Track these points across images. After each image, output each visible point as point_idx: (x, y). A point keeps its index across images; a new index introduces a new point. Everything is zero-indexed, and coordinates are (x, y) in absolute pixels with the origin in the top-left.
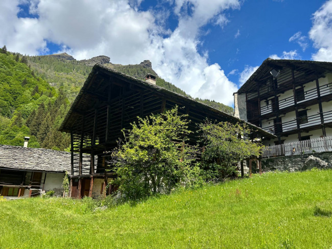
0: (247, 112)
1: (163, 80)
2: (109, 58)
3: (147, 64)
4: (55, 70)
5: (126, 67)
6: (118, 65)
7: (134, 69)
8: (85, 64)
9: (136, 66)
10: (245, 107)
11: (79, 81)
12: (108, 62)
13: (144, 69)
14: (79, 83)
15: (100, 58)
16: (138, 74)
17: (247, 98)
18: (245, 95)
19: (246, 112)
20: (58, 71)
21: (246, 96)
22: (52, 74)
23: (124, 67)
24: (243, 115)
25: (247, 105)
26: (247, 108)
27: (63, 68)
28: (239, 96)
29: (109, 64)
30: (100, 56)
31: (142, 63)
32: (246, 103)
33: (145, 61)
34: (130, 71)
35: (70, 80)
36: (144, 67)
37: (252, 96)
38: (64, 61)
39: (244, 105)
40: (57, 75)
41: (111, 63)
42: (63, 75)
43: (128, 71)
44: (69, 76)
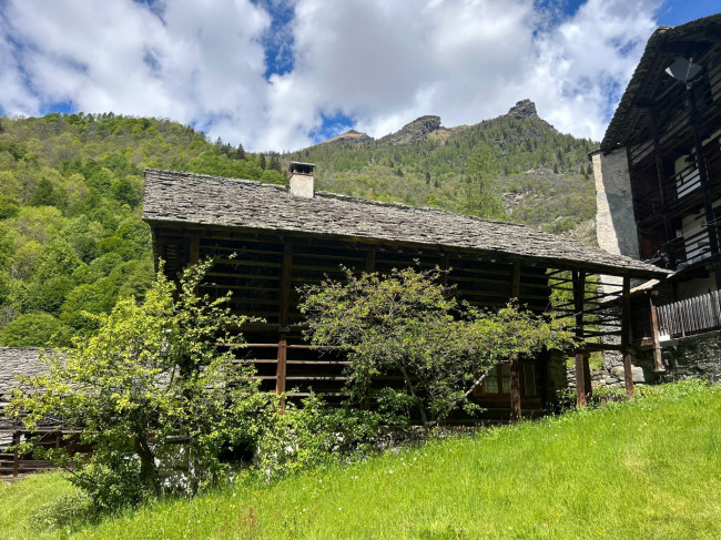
0: (635, 200)
1: (569, 137)
2: (439, 118)
3: (526, 109)
4: (336, 169)
5: (478, 127)
6: (460, 128)
7: (495, 127)
8: (391, 144)
9: (500, 120)
10: (628, 188)
11: (382, 181)
12: (438, 128)
13: (518, 122)
14: (382, 185)
15: (419, 122)
16: (505, 137)
17: (630, 161)
18: (624, 152)
19: (630, 203)
20: (341, 170)
21: (629, 155)
22: (331, 178)
23: (472, 129)
24: (623, 212)
25: (633, 179)
26: (634, 189)
27: (351, 162)
28: (606, 159)
29: (440, 131)
30: (419, 119)
31: (512, 109)
32: (628, 176)
33: (519, 103)
34: (486, 135)
35: (365, 182)
36: (518, 118)
37: (643, 151)
38: (351, 148)
39: (624, 183)
40: (340, 179)
41: (443, 128)
42: (351, 175)
43: (482, 135)
44: (362, 176)
